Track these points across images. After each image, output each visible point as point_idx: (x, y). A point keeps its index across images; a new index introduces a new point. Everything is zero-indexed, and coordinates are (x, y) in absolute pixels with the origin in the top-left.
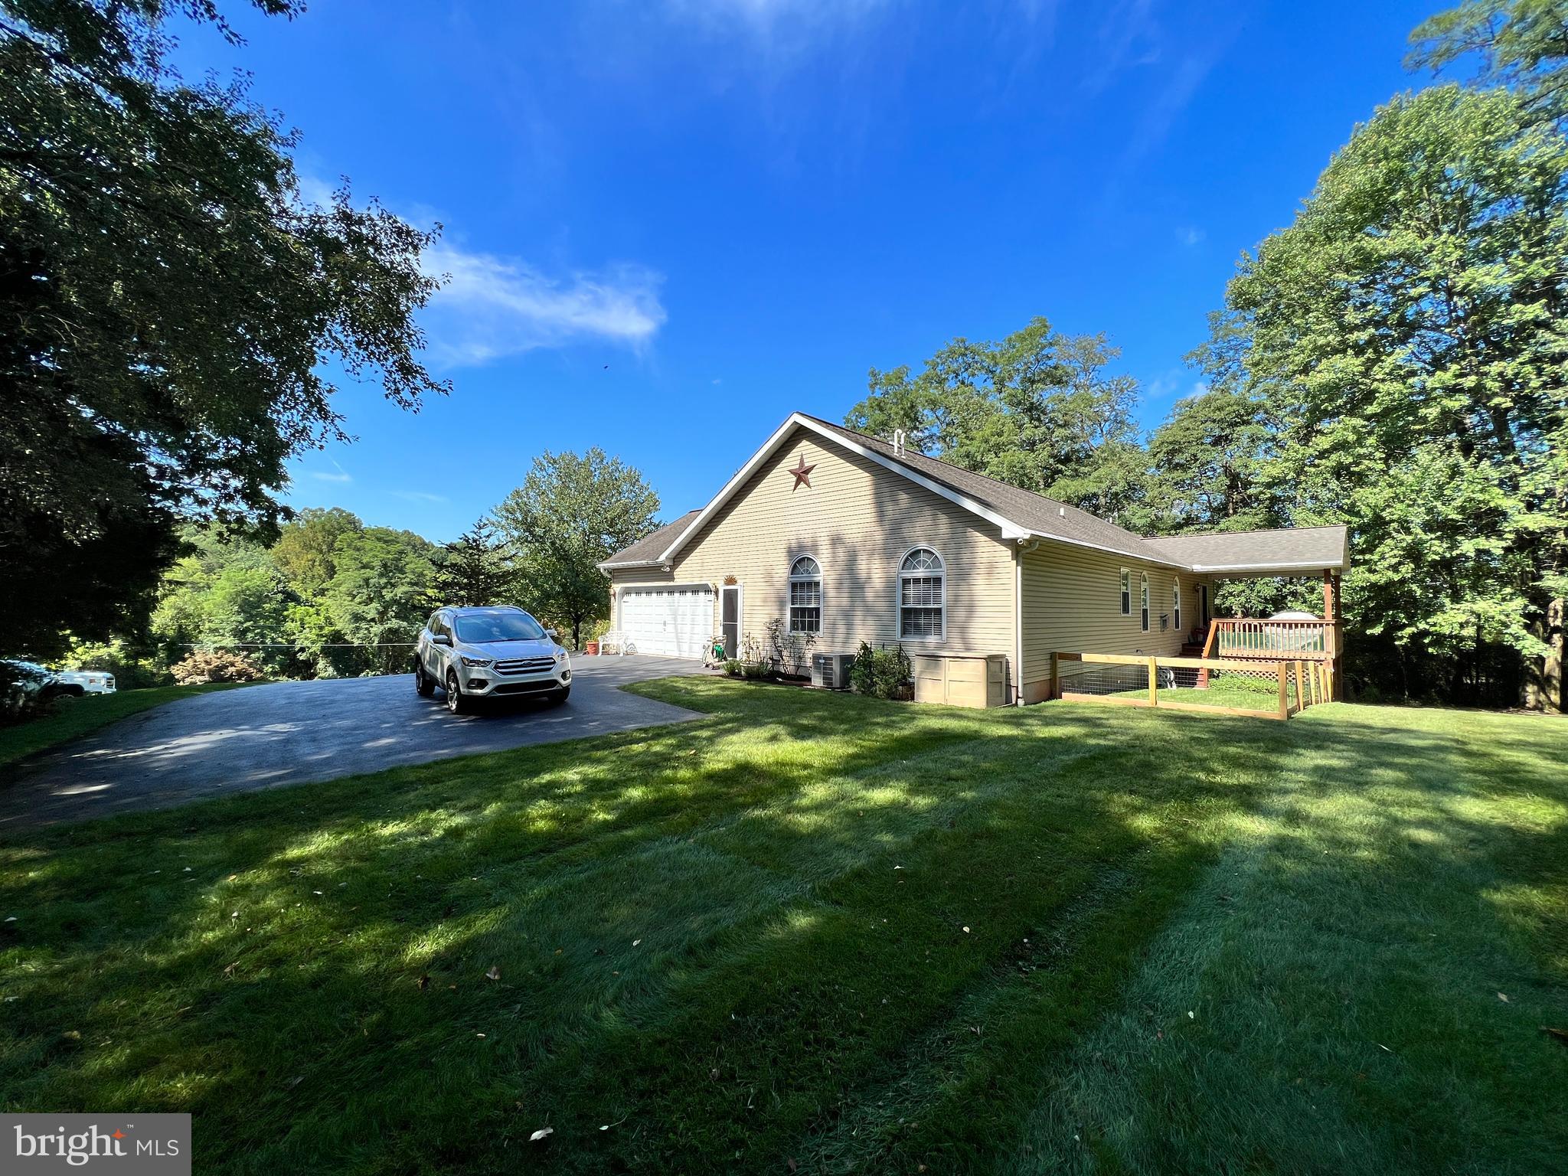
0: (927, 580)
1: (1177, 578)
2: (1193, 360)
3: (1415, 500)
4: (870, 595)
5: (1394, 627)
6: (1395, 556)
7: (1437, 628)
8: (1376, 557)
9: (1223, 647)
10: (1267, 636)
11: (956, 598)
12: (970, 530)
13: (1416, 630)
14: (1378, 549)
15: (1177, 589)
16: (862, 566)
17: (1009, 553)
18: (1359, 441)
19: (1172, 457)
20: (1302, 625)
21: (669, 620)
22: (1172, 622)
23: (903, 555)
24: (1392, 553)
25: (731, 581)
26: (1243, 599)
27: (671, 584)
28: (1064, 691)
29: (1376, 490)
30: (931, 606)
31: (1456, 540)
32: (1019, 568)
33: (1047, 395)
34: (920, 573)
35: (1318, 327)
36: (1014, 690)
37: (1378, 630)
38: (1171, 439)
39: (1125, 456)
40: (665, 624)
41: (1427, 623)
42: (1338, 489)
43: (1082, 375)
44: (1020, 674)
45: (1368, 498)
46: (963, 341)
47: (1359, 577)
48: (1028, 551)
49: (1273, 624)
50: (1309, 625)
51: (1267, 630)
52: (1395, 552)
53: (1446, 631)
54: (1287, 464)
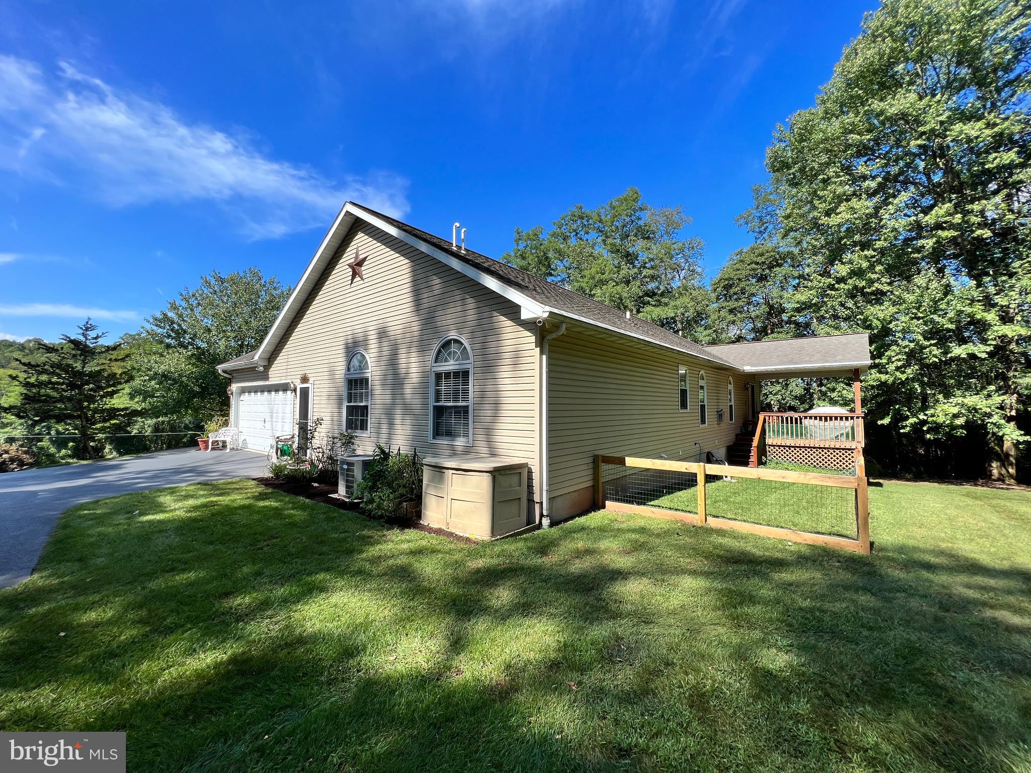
0: (456, 374)
1: (731, 378)
2: (742, 222)
3: (916, 314)
4: (408, 390)
5: (899, 418)
6: (899, 360)
7: (934, 419)
8: (884, 361)
9: (770, 437)
10: (806, 428)
11: (482, 395)
12: (495, 314)
13: (917, 421)
14: (886, 354)
15: (731, 387)
16: (402, 360)
17: (533, 339)
18: (872, 267)
19: (727, 288)
20: (836, 418)
21: (268, 417)
22: (727, 416)
23: (435, 347)
24: (897, 358)
25: (305, 378)
26: (779, 397)
28: (607, 499)
29: (882, 308)
30: (460, 404)
31: (949, 347)
32: (544, 357)
33: (638, 246)
34: (450, 366)
35: (837, 180)
36: (537, 507)
37: (886, 421)
38: (726, 277)
39: (695, 293)
41: (926, 415)
42: (854, 308)
43: (665, 237)
44: (545, 488)
45: (878, 312)
46: (581, 208)
47: (873, 377)
48: (554, 336)
49: (811, 418)
50: (841, 418)
51: (806, 422)
52: (900, 357)
53: (941, 419)
54: (811, 292)
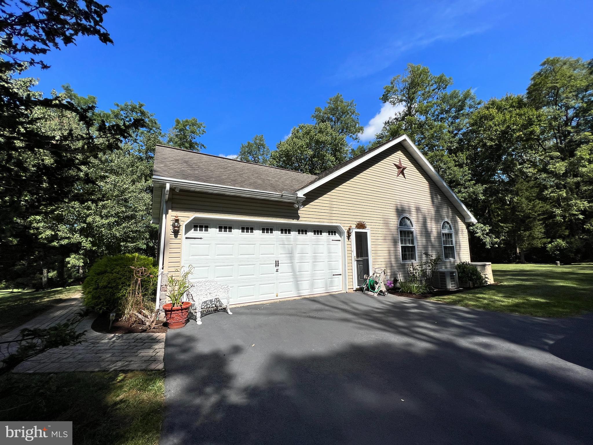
0: (448, 234)
4: (433, 240)
11: (456, 242)
16: (429, 225)
17: (465, 226)
21: (283, 259)
23: (442, 223)
25: (361, 225)
27: (294, 222)
30: (450, 246)
34: (446, 231)
40: (277, 264)
